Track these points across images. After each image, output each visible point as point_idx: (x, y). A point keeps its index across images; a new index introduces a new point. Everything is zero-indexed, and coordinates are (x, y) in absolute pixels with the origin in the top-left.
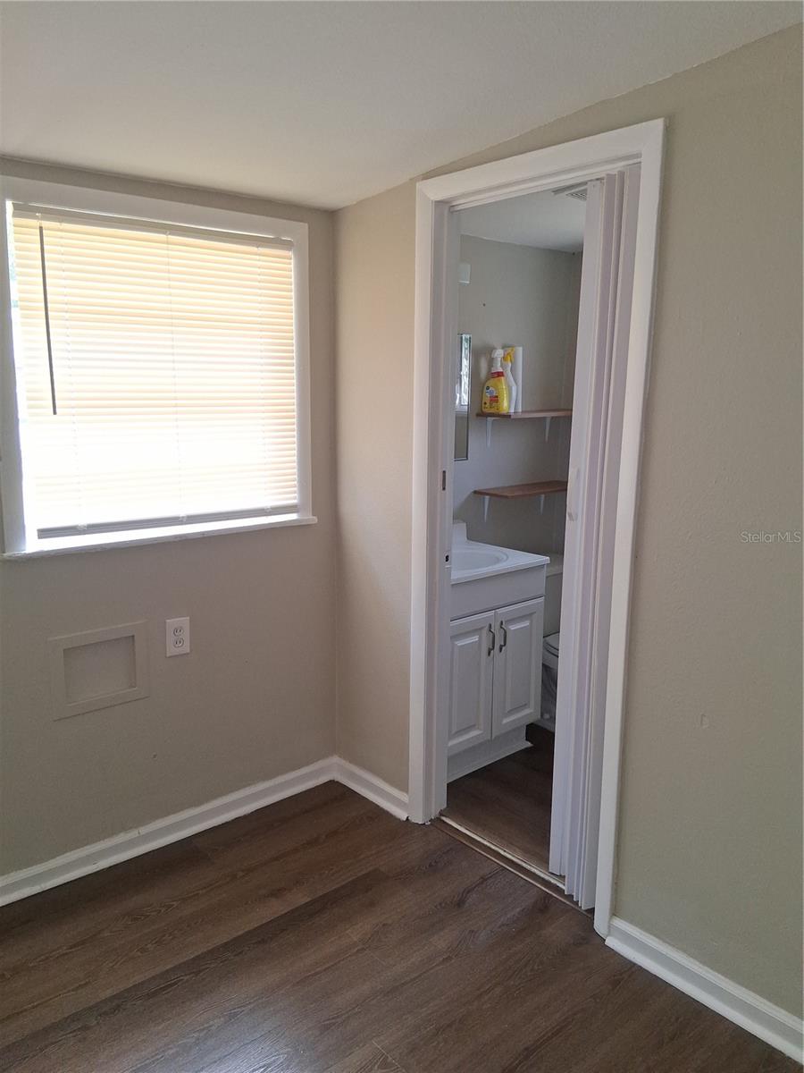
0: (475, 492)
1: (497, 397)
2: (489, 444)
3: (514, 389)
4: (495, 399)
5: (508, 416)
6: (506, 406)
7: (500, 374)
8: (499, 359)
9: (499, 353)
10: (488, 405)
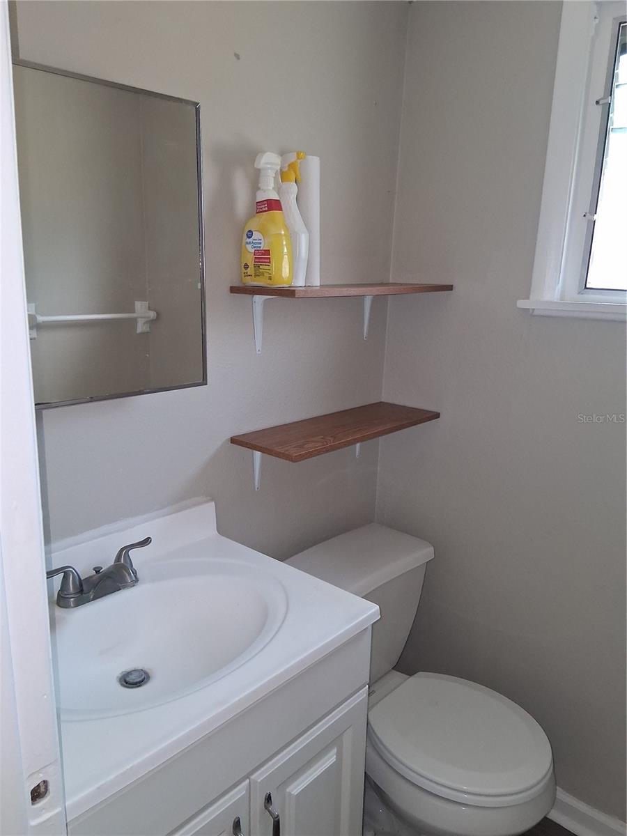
0: (234, 440)
1: (267, 252)
2: (259, 346)
3: (304, 239)
4: (264, 257)
5: (289, 293)
6: (285, 272)
7: (274, 205)
8: (271, 174)
9: (270, 162)
10: (251, 271)
